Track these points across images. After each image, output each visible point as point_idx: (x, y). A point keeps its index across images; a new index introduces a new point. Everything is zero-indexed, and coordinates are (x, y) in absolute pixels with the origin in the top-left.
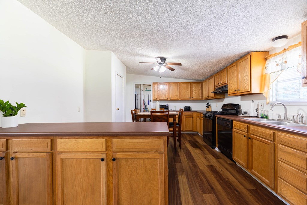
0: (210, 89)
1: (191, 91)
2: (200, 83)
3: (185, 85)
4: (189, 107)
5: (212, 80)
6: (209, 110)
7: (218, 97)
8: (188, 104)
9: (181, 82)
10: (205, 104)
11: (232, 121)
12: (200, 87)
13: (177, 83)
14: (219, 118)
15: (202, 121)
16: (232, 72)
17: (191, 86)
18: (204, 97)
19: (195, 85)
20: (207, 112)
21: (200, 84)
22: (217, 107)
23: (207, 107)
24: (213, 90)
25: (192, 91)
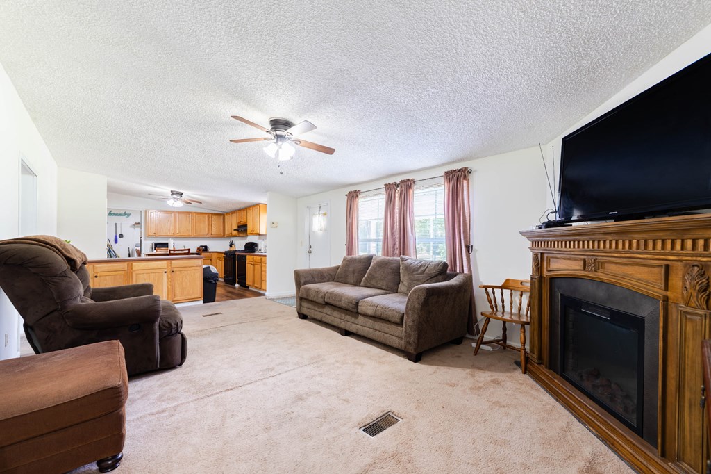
0: (232, 224)
1: (208, 225)
2: (222, 215)
3: (201, 217)
4: (206, 247)
5: (234, 215)
6: (233, 249)
7: (241, 235)
8: (204, 243)
9: (195, 213)
10: (228, 243)
11: (246, 256)
12: (222, 220)
13: (189, 213)
14: (238, 255)
15: (223, 261)
16: (250, 212)
17: (208, 219)
18: (226, 233)
19: (214, 217)
20: (229, 251)
21: (222, 217)
22: (240, 245)
23: (231, 246)
24: (236, 228)
25: (210, 226)
